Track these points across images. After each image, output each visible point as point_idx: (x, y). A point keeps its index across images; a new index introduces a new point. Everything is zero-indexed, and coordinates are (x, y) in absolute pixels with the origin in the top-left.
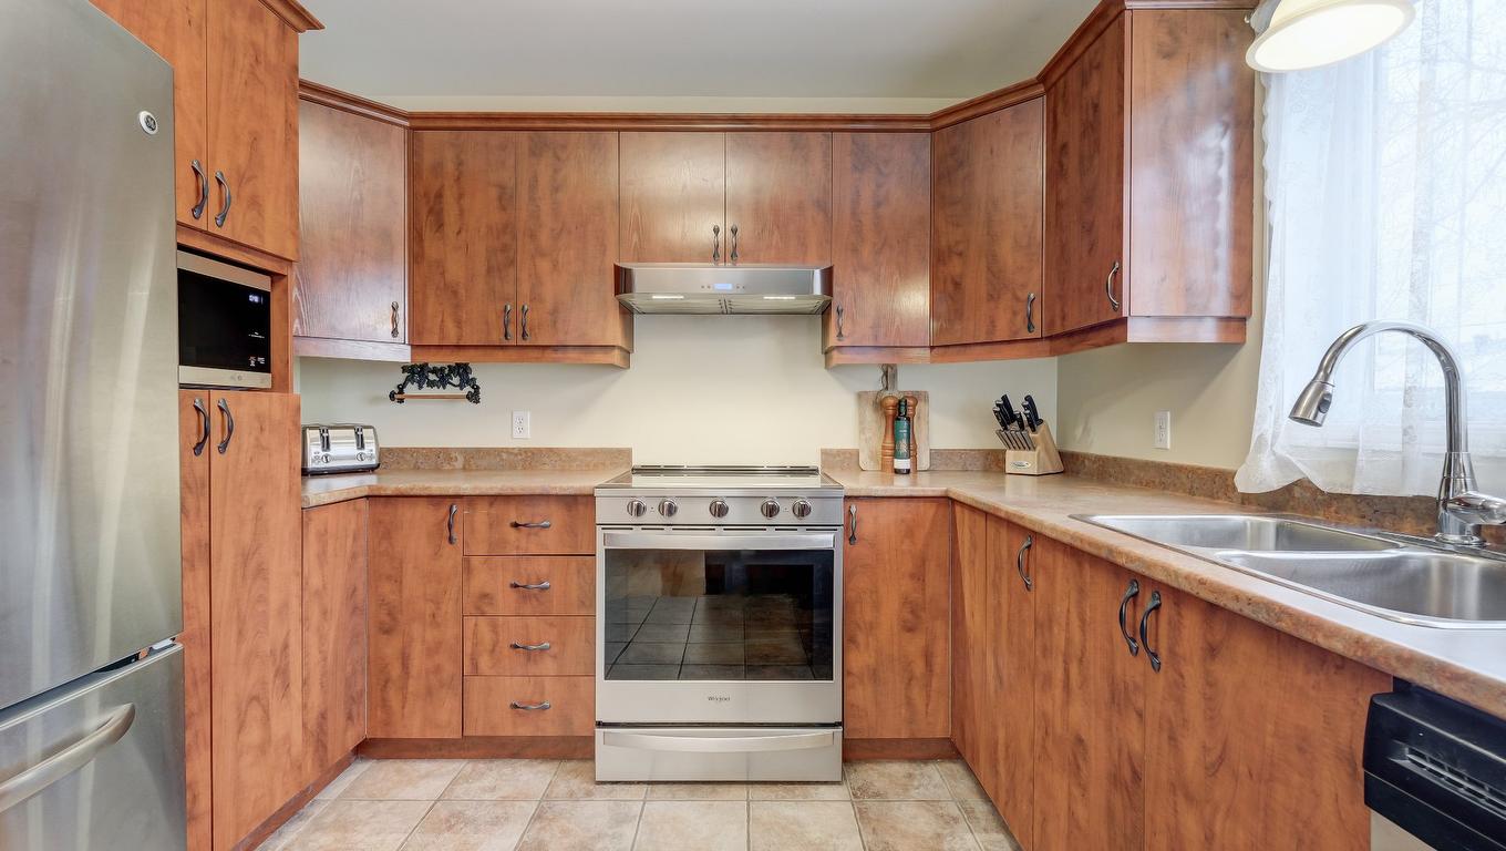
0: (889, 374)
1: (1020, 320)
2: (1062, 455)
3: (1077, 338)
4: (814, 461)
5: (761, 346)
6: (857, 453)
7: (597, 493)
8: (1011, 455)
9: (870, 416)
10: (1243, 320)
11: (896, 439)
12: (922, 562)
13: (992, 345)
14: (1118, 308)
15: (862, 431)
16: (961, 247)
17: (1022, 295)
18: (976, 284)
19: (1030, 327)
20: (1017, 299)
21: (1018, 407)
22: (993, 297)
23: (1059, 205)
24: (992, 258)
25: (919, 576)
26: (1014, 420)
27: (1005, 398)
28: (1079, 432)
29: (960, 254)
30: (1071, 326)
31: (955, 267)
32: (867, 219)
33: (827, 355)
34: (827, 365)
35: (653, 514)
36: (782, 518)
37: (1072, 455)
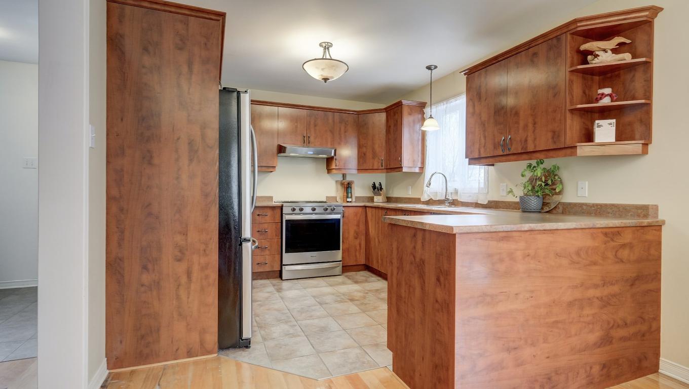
0: (344, 176)
1: (380, 164)
2: (387, 197)
3: (393, 170)
4: (324, 200)
5: (309, 167)
6: (336, 197)
8: (375, 197)
9: (340, 187)
10: (423, 168)
11: (347, 193)
12: (359, 222)
13: (373, 170)
14: (401, 165)
15: (337, 191)
16: (365, 145)
17: (380, 159)
18: (369, 155)
19: (382, 166)
20: (379, 159)
21: (377, 185)
22: (373, 158)
23: (389, 139)
24: (373, 149)
25: (358, 225)
26: (376, 189)
27: (374, 183)
28: (391, 192)
29: (365, 147)
30: (391, 167)
31: (364, 150)
32: (343, 136)
33: (329, 170)
34: (328, 173)
35: (297, 211)
36: (328, 211)
37: (390, 197)
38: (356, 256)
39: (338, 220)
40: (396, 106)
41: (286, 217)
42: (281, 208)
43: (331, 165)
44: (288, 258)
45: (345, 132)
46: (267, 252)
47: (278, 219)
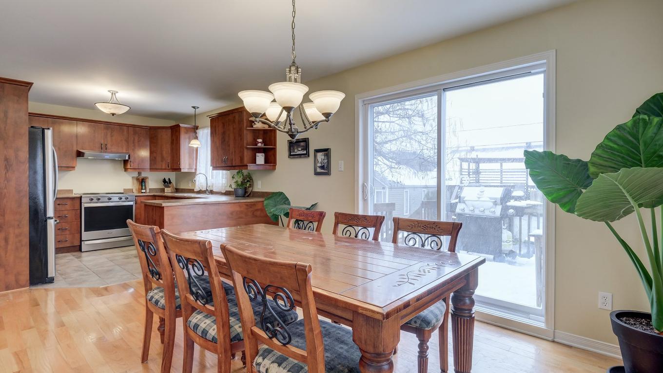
0: (139, 174)
1: (167, 166)
2: (176, 189)
3: (176, 170)
4: (122, 192)
5: (107, 167)
6: (132, 190)
7: (83, 196)
8: (166, 189)
9: (135, 181)
10: (196, 169)
11: (142, 186)
13: (161, 170)
14: (180, 166)
15: (133, 185)
16: (156, 151)
18: (159, 159)
19: (169, 167)
20: (166, 162)
21: (167, 180)
22: (162, 161)
23: (173, 148)
24: (162, 154)
26: (167, 183)
27: (164, 179)
28: (179, 184)
30: (175, 168)
31: (155, 155)
32: (136, 144)
33: (126, 170)
34: (125, 171)
35: (95, 200)
36: (122, 200)
37: (178, 189)
39: (132, 206)
40: (175, 127)
41: (84, 205)
42: (81, 198)
43: (127, 165)
44: (85, 235)
45: (138, 141)
46: (68, 232)
47: (78, 207)
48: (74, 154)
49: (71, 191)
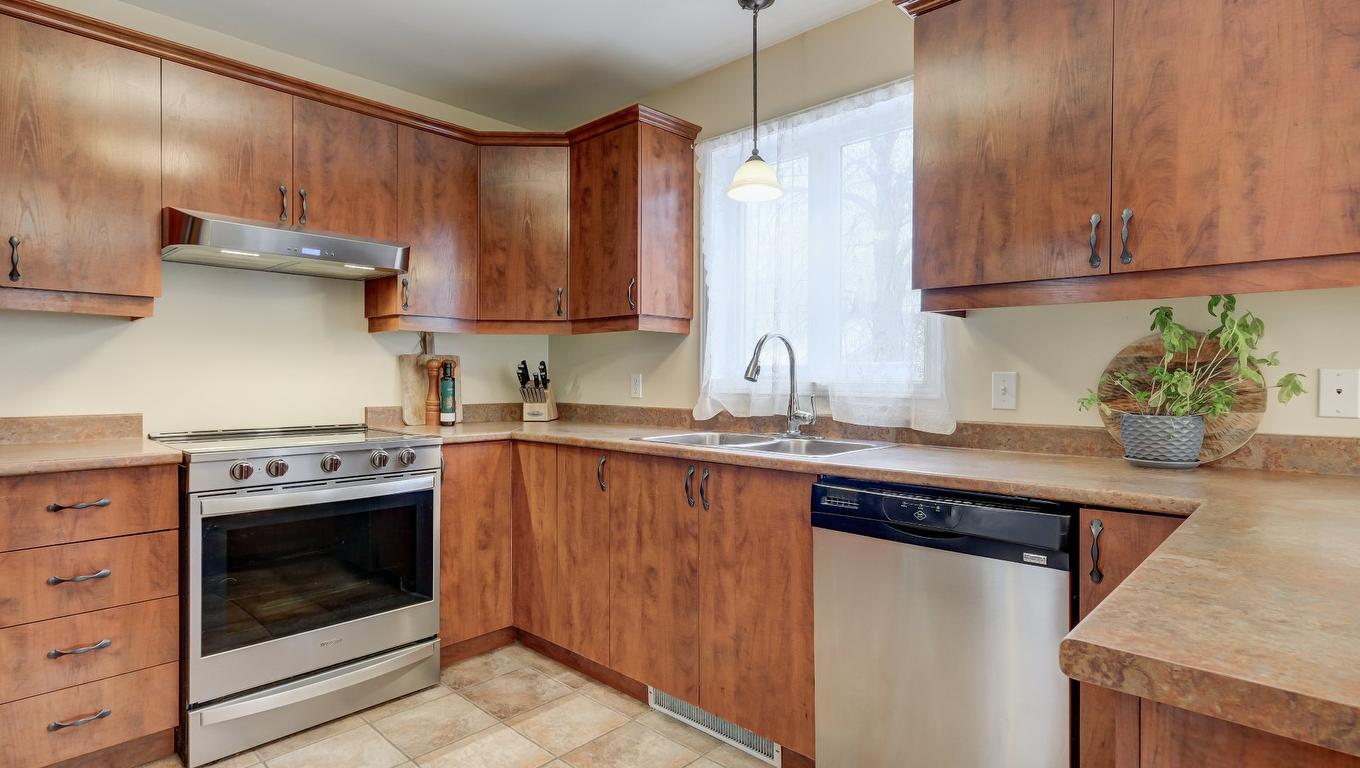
1: (552, 307)
3: (596, 324)
4: (359, 420)
6: (401, 410)
9: (412, 376)
10: (689, 320)
11: (441, 395)
12: (492, 492)
13: (529, 323)
14: (634, 308)
15: (405, 390)
16: (504, 244)
17: (553, 288)
18: (516, 275)
19: (559, 312)
20: (549, 290)
21: (534, 370)
22: (531, 287)
23: (583, 229)
24: (530, 258)
25: (490, 504)
26: (532, 382)
27: (524, 363)
28: (570, 387)
29: (504, 249)
30: (593, 314)
31: (499, 259)
32: (428, 206)
33: (376, 321)
34: (372, 329)
35: (259, 476)
36: (390, 467)
37: (566, 405)
38: (483, 605)
39: (428, 495)
40: (611, 126)
41: (202, 508)
42: (182, 468)
43: (387, 302)
44: (209, 673)
45: (437, 196)
46: (107, 665)
47: (167, 515)
48: (148, 231)
49: (131, 424)
